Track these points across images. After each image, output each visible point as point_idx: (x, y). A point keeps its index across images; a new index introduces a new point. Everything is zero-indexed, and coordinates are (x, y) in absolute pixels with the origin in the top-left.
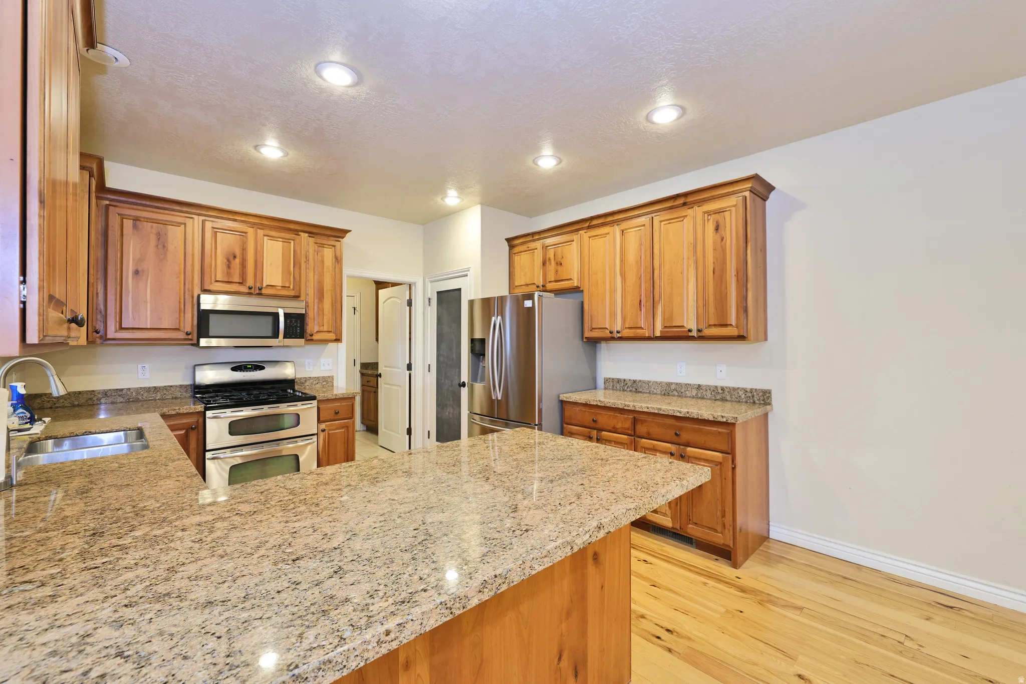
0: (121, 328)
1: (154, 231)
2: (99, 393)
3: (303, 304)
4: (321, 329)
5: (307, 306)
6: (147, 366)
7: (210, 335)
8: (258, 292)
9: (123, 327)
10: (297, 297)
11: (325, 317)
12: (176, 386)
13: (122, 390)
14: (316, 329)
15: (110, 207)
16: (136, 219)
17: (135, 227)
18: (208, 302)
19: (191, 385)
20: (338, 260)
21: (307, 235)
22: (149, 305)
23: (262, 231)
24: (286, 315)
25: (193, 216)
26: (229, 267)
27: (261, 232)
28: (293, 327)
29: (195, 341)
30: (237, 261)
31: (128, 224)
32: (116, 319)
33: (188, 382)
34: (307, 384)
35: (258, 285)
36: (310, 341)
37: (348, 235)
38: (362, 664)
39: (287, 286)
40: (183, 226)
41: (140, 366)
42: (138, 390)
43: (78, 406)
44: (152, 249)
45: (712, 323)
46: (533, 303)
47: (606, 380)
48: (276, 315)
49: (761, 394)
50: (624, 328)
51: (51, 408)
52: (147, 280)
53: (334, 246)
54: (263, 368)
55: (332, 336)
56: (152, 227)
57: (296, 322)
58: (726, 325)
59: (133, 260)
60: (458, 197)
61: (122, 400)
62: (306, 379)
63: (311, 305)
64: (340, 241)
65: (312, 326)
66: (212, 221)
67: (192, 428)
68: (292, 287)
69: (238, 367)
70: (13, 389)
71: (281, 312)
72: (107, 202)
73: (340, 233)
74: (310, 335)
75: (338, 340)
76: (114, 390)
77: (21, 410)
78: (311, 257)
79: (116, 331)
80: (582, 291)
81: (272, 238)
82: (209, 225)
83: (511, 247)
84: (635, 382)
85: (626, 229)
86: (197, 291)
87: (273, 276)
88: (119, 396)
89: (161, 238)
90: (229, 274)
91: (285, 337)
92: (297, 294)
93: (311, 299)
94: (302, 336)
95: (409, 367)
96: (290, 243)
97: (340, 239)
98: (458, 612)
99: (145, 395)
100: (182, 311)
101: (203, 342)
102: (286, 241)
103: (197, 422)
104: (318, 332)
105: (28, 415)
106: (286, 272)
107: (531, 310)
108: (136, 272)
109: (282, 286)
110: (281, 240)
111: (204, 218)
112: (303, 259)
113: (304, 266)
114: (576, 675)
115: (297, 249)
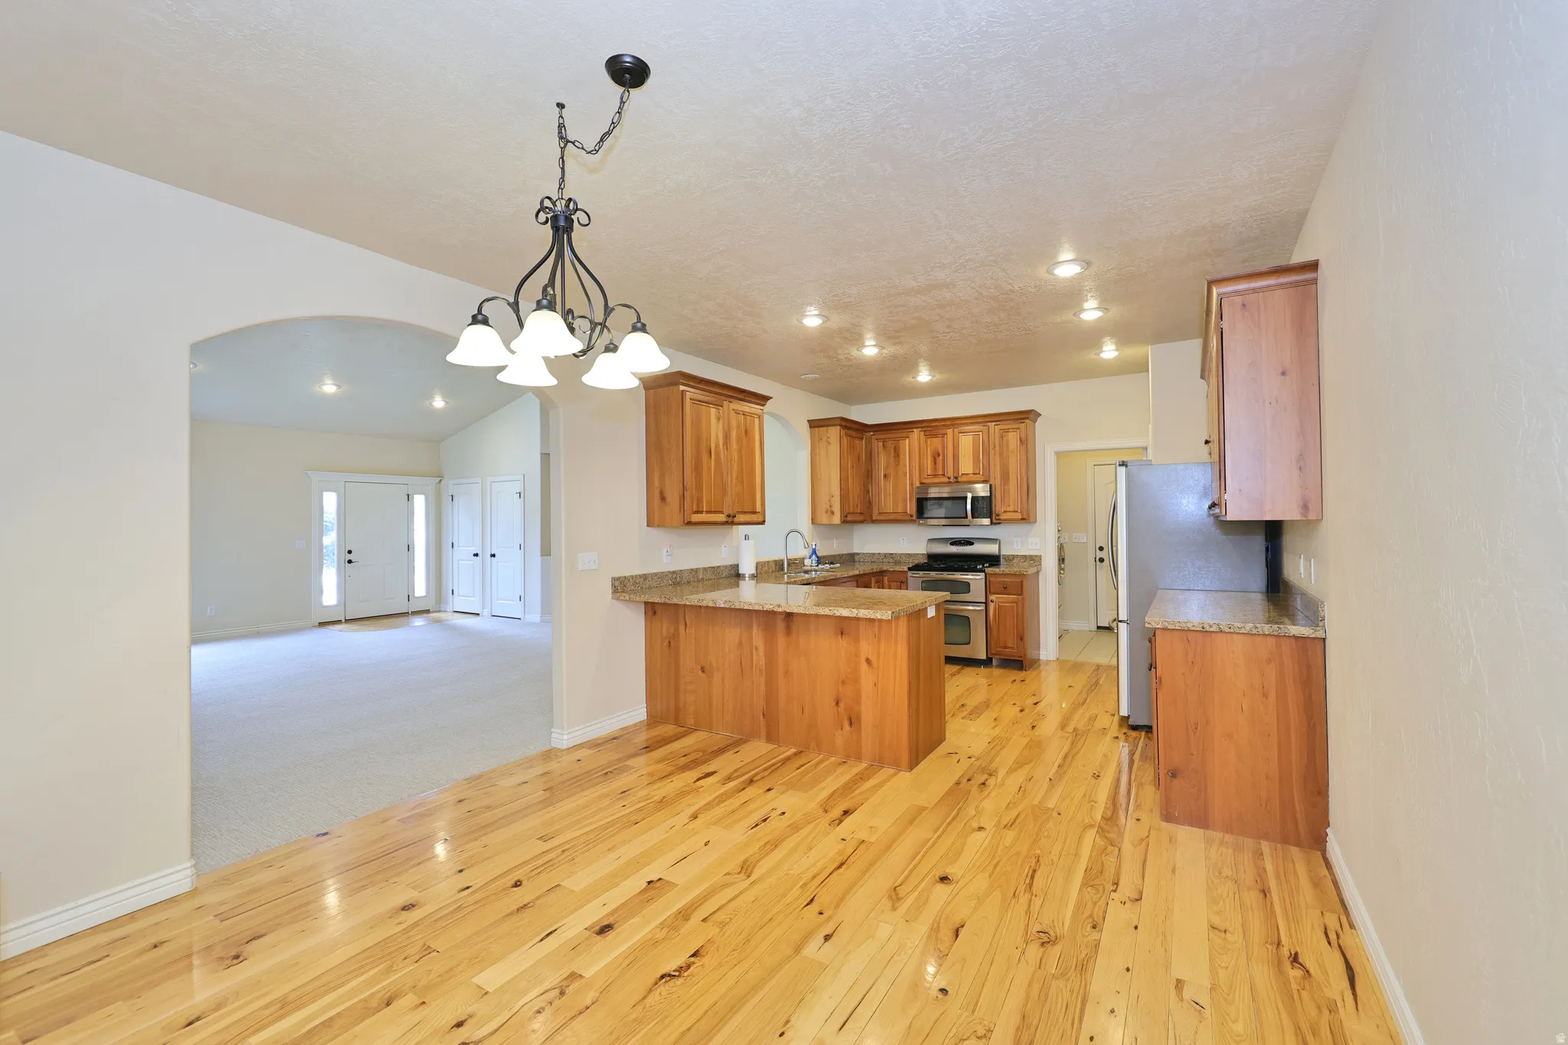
1: (893, 446)
3: (988, 488)
4: (1010, 509)
5: (994, 489)
7: (924, 516)
8: (955, 481)
9: (880, 512)
10: (986, 482)
11: (1011, 498)
14: (1004, 509)
16: (885, 439)
17: (884, 446)
18: (921, 492)
20: (1022, 442)
21: (994, 424)
22: (892, 497)
23: (958, 430)
24: (973, 497)
25: (913, 430)
26: (935, 464)
27: (956, 431)
28: (980, 508)
29: (916, 521)
30: (941, 457)
32: (876, 508)
34: (1015, 561)
35: (955, 475)
36: (998, 520)
37: (1039, 415)
39: (977, 472)
40: (908, 439)
44: (892, 459)
48: (964, 498)
52: (891, 480)
53: (1018, 427)
54: (973, 544)
55: (1018, 516)
56: (891, 444)
57: (983, 503)
59: (883, 468)
60: (1117, 350)
62: (1014, 557)
63: (998, 488)
64: (1023, 421)
65: (998, 507)
68: (981, 473)
69: (952, 542)
71: (969, 496)
73: (1025, 415)
74: (999, 516)
75: (1025, 519)
78: (998, 443)
79: (877, 515)
81: (966, 434)
86: (917, 484)
87: (967, 465)
89: (897, 449)
90: (935, 469)
91: (973, 517)
92: (986, 479)
93: (998, 483)
94: (988, 516)
96: (980, 434)
97: (1033, 420)
100: (908, 500)
101: (921, 522)
102: (977, 433)
104: (1005, 512)
106: (976, 459)
108: (885, 476)
109: (974, 474)
110: (972, 434)
112: (992, 447)
113: (992, 452)
114: (851, 724)
115: (986, 438)
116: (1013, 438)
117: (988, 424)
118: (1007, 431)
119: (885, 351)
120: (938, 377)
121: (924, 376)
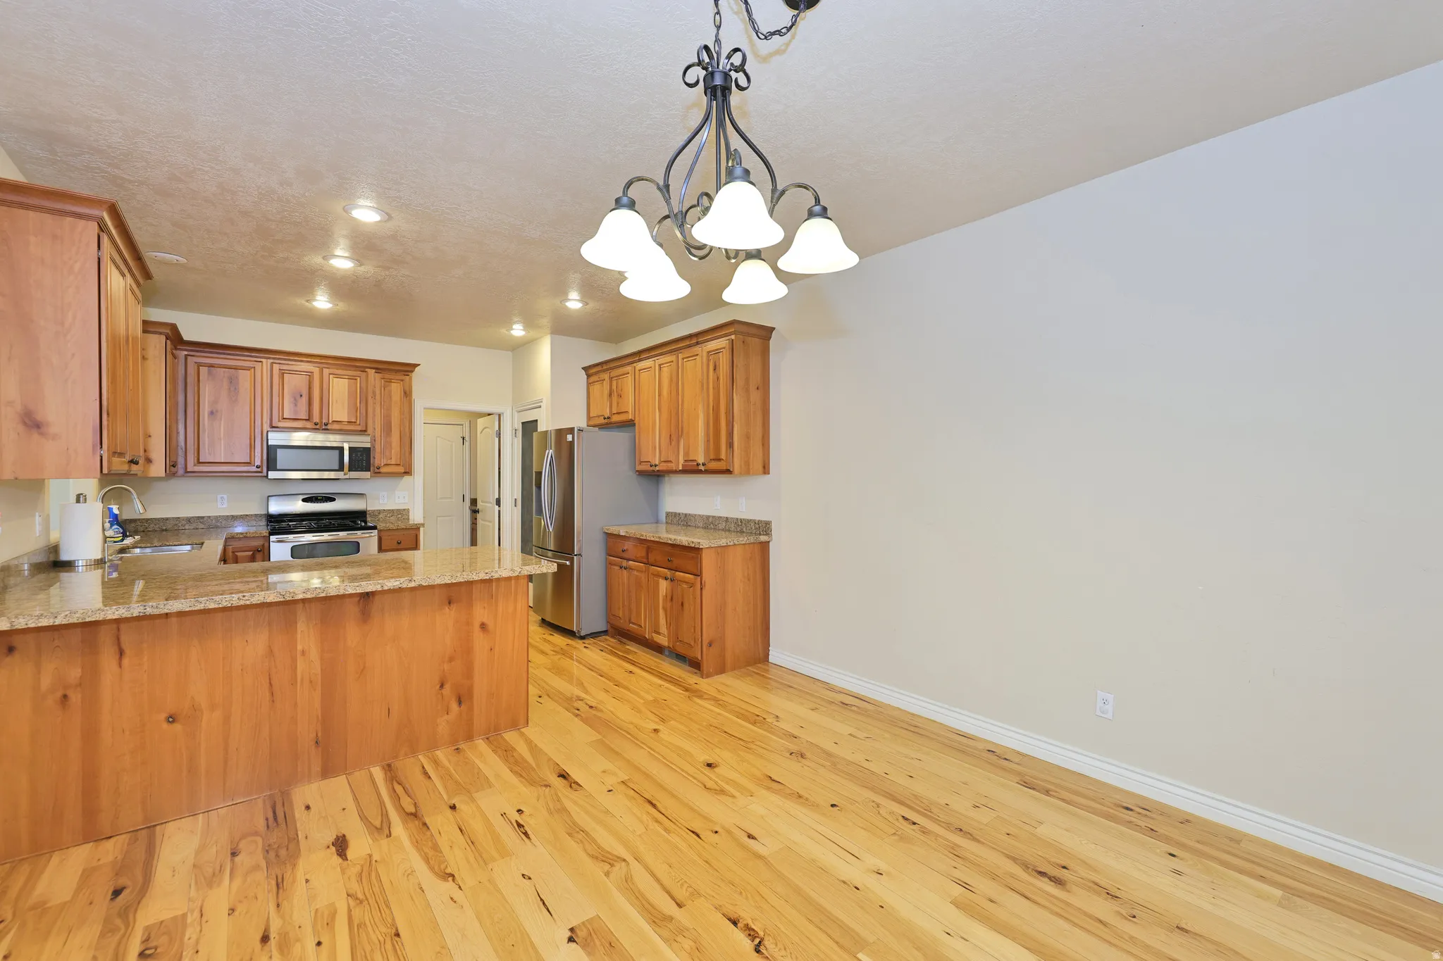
0: (199, 462)
1: (227, 376)
2: (183, 520)
3: (368, 439)
4: (389, 462)
5: (373, 440)
6: (225, 496)
7: (278, 468)
8: (322, 427)
9: (201, 461)
10: (363, 432)
11: (393, 451)
12: (252, 515)
13: (203, 517)
14: (384, 462)
15: (189, 357)
16: (211, 366)
17: (210, 373)
18: (275, 438)
19: (265, 514)
20: (407, 394)
21: (374, 371)
22: (222, 442)
23: (328, 370)
24: (351, 449)
25: (262, 360)
26: (296, 406)
27: (326, 371)
28: (359, 461)
29: (265, 474)
30: (304, 398)
31: (203, 370)
32: (194, 454)
33: (264, 512)
34: (381, 516)
35: (324, 421)
36: (378, 473)
37: (417, 369)
38: (230, 605)
39: (353, 421)
40: (253, 369)
41: (219, 496)
42: (217, 518)
43: (166, 530)
44: (225, 391)
45: (712, 458)
46: (573, 438)
47: (668, 514)
48: (341, 449)
49: (764, 525)
50: (661, 462)
51: (143, 531)
52: (221, 420)
53: (402, 380)
54: (334, 500)
55: (401, 469)
56: (224, 372)
57: (362, 455)
58: (720, 460)
59: (208, 402)
60: (523, 330)
61: (202, 526)
62: (380, 512)
63: (378, 439)
64: (408, 375)
65: (377, 459)
66: (280, 364)
67: (259, 551)
68: (358, 422)
69: (309, 499)
70: (110, 510)
71: (346, 446)
72: (186, 353)
73: (408, 369)
74: (378, 469)
75: (408, 472)
76: (196, 517)
77: (116, 526)
78: (378, 392)
79: (195, 465)
80: (634, 425)
81: (338, 376)
82: (276, 367)
83: (589, 376)
84: (686, 515)
85: (663, 364)
86: (266, 427)
87: (340, 412)
88: (201, 522)
89: (233, 381)
90: (296, 412)
91: (350, 470)
92: (364, 429)
93: (378, 434)
94: (369, 470)
95: (498, 502)
96: (356, 379)
97: (409, 374)
98: (288, 599)
99: (224, 522)
100: (252, 447)
101: (272, 475)
102: (352, 378)
103: (263, 545)
104: (386, 465)
105: (121, 531)
106: (353, 408)
107: (572, 443)
108: (212, 413)
109: (348, 422)
110: (347, 377)
111: (272, 361)
112: (370, 395)
113: (370, 401)
114: (460, 703)
115: (364, 385)
116: (396, 388)
117: (367, 370)
118: (390, 381)
119: (362, 269)
120: (342, 306)
121: (322, 302)
